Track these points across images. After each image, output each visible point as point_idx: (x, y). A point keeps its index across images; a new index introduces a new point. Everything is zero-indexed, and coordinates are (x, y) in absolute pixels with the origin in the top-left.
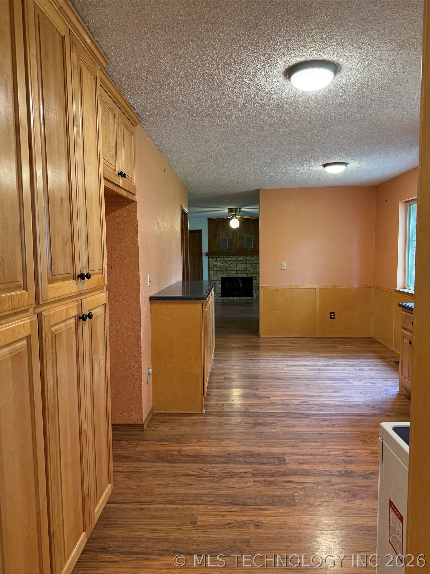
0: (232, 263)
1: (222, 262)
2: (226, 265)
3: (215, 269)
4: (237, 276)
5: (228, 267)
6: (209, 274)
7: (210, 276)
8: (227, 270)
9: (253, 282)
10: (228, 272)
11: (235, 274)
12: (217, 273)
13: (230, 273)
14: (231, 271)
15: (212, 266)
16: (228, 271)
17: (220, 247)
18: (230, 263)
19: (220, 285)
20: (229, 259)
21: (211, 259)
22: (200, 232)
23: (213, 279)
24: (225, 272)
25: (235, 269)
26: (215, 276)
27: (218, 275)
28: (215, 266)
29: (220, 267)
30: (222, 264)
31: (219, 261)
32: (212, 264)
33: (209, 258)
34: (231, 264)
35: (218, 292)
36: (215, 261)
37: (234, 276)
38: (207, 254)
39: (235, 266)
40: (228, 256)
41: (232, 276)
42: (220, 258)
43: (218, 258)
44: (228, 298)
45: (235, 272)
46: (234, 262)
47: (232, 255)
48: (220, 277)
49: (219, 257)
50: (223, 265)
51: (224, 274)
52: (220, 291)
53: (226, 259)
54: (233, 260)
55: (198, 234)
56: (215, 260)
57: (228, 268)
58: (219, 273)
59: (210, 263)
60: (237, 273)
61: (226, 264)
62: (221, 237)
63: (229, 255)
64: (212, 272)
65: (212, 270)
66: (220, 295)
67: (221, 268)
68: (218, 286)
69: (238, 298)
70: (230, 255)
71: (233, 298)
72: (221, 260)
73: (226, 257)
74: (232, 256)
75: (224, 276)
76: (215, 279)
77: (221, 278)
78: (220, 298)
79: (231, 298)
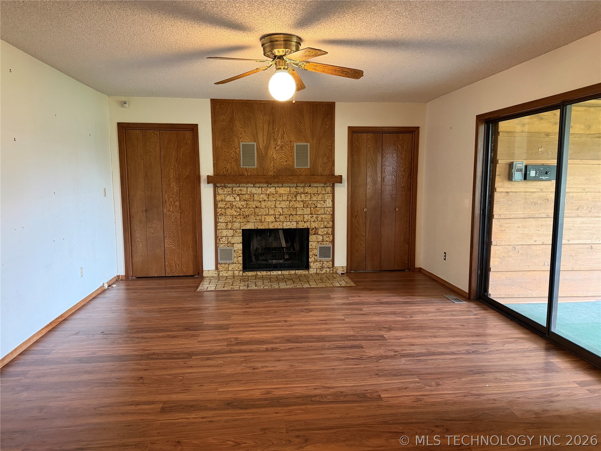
0: (267, 199)
1: (244, 197)
2: (253, 204)
3: (229, 211)
4: (276, 227)
5: (257, 207)
6: (216, 223)
7: (218, 228)
8: (256, 214)
9: (310, 240)
10: (258, 218)
11: (273, 222)
12: (235, 220)
13: (263, 220)
14: (263, 217)
15: (222, 206)
16: (258, 215)
17: (240, 164)
18: (261, 200)
19: (240, 246)
20: (259, 191)
21: (220, 191)
22: (193, 129)
23: (225, 233)
24: (252, 218)
25: (272, 212)
26: (230, 228)
27: (237, 225)
28: (228, 205)
29: (241, 207)
30: (244, 200)
31: (238, 195)
32: (222, 201)
33: (215, 187)
34: (265, 200)
35: (235, 260)
36: (229, 194)
37: (271, 227)
38: (210, 180)
39: (273, 206)
40: (257, 185)
41: (267, 227)
42: (239, 188)
43: (234, 189)
44: (259, 273)
45: (272, 219)
46: (270, 198)
47: (266, 183)
48: (240, 229)
49: (238, 185)
50: (247, 204)
51: (248, 222)
52: (241, 259)
53: (254, 190)
54: (268, 192)
55: (188, 134)
56: (230, 192)
57: (257, 210)
58: (238, 220)
59: (218, 198)
60: (276, 221)
61: (254, 200)
62: (241, 143)
63: (259, 183)
64: (222, 219)
65: (221, 214)
66: (241, 267)
67: (243, 210)
68: (235, 249)
69: (277, 272)
70: (262, 183)
71: (269, 273)
72: (243, 193)
73: (252, 186)
74: (265, 185)
75: (250, 226)
76: (230, 233)
77: (243, 230)
78: (241, 272)
79: (264, 273)
